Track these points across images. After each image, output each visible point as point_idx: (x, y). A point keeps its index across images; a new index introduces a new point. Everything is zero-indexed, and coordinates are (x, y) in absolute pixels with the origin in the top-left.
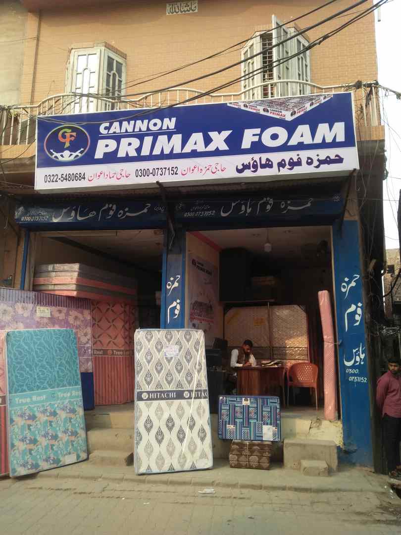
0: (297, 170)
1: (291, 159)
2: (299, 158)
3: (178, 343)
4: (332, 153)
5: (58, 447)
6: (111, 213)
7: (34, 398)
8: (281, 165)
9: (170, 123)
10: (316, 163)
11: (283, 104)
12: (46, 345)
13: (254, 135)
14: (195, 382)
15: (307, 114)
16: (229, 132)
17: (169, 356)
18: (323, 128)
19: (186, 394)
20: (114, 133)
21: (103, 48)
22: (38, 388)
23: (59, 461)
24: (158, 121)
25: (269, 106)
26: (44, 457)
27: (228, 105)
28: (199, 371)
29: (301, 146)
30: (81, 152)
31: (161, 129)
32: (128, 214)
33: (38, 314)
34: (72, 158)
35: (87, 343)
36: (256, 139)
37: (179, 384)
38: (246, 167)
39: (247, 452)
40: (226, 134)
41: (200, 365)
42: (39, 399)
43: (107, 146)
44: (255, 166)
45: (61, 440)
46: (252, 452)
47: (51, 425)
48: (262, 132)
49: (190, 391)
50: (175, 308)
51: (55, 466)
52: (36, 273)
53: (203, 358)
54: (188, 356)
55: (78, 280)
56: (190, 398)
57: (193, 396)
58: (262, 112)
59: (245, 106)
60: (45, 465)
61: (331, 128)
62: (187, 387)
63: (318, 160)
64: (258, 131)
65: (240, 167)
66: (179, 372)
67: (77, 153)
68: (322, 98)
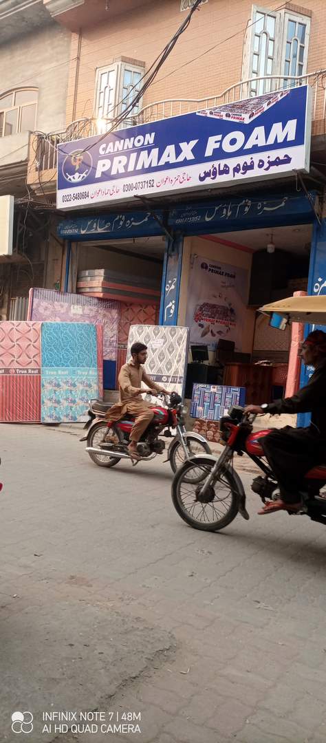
0: (251, 174)
1: (245, 163)
2: (252, 162)
3: (164, 337)
4: (280, 153)
5: (76, 409)
6: (121, 223)
7: (60, 372)
8: (236, 170)
9: (150, 138)
10: (266, 165)
11: (243, 106)
12: (70, 334)
13: (216, 142)
14: (173, 369)
15: (265, 114)
16: (196, 141)
17: (154, 348)
18: (277, 127)
19: (164, 379)
20: (110, 152)
21: (120, 63)
22: (63, 365)
23: (76, 418)
24: (141, 137)
25: (231, 111)
26: (65, 414)
27: (197, 114)
28: (178, 362)
29: (256, 149)
30: (86, 174)
31: (143, 145)
32: (133, 223)
33: (73, 311)
34: (80, 179)
35: (112, 337)
36: (217, 145)
37: (160, 370)
38: (207, 174)
39: (205, 428)
40: (193, 143)
41: (180, 356)
42: (63, 373)
43: (104, 165)
44: (215, 174)
45: (79, 404)
46: (209, 428)
47: (71, 392)
48: (223, 138)
49: (168, 377)
50: (171, 308)
51: (73, 421)
52: (79, 279)
53: (184, 351)
54: (171, 348)
55: (103, 283)
56: (167, 382)
57: (170, 380)
58: (225, 118)
59: (211, 113)
60: (66, 420)
61: (283, 127)
62: (166, 373)
63: (269, 162)
64: (219, 137)
65: (202, 175)
66: (161, 361)
67: (84, 174)
68: (279, 95)
